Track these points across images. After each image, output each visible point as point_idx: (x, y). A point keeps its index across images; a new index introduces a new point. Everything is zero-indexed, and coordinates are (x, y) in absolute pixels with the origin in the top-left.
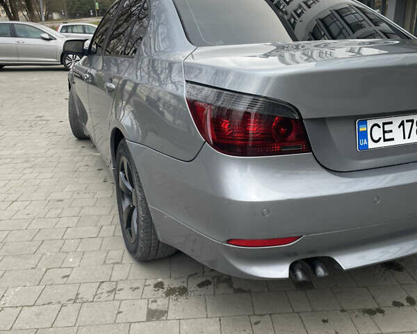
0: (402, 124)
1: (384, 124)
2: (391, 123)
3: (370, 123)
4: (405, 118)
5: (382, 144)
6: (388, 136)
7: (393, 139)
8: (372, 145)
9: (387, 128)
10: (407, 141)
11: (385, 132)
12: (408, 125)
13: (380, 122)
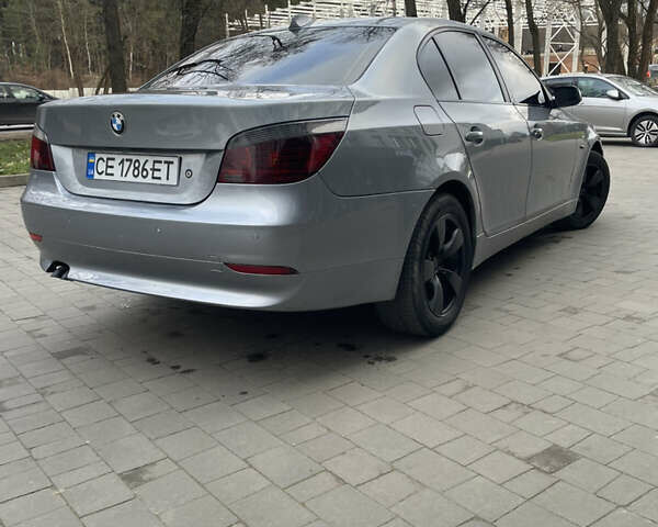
0: (122, 162)
1: (108, 159)
2: (113, 159)
3: (98, 156)
4: (126, 157)
5: (103, 177)
6: (109, 171)
7: (112, 175)
8: (96, 176)
9: (110, 163)
10: (123, 179)
11: (107, 167)
12: (127, 164)
13: (105, 157)
